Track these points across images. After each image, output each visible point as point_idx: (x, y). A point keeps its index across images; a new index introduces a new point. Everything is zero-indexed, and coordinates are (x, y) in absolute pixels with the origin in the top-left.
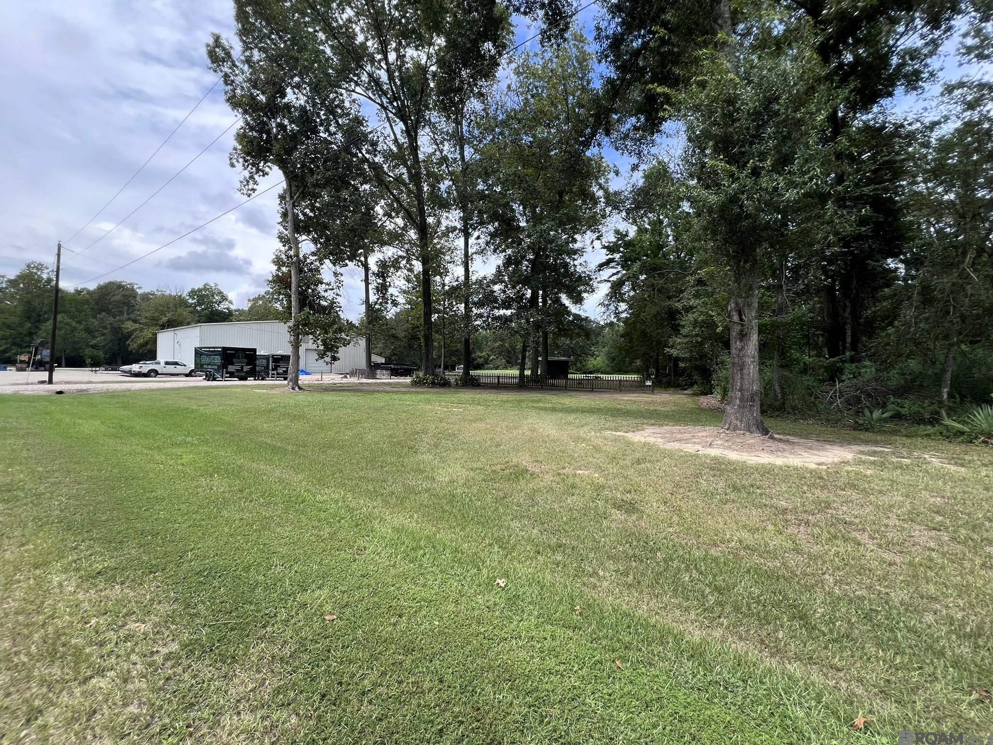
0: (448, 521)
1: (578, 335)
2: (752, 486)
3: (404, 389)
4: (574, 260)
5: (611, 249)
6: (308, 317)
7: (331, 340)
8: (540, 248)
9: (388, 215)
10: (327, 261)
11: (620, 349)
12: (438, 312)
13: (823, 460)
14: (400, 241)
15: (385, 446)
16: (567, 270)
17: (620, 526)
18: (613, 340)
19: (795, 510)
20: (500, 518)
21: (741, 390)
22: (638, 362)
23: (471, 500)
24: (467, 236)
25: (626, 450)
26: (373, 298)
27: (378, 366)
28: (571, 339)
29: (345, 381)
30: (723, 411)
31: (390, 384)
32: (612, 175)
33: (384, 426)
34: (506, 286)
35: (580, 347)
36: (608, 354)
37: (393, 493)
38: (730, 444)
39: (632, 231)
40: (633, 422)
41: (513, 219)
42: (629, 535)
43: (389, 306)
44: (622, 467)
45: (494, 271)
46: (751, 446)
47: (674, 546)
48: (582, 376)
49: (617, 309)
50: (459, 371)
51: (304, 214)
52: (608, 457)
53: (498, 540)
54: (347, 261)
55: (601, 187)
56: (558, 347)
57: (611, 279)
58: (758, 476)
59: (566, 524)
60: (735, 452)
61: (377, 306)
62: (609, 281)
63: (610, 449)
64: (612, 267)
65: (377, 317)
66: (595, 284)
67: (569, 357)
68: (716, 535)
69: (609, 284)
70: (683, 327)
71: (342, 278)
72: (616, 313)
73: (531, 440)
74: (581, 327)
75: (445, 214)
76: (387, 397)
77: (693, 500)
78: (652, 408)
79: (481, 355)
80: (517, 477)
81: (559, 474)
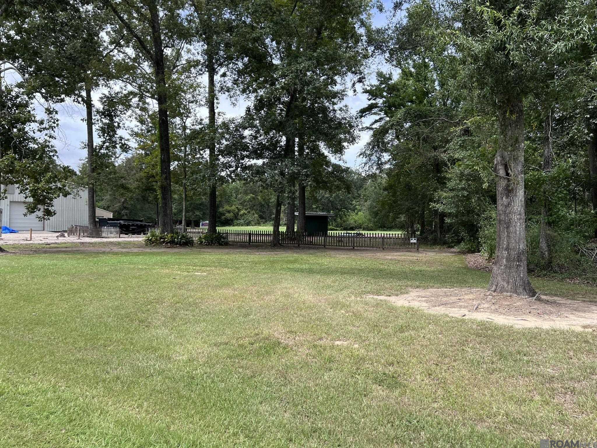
0: (185, 408)
1: (338, 188)
2: (519, 353)
3: (136, 250)
4: (334, 104)
5: (373, 93)
6: (12, 163)
7: (43, 191)
8: (295, 90)
9: (115, 42)
10: (38, 95)
11: (383, 204)
12: (178, 159)
13: (588, 322)
14: (131, 74)
15: (110, 319)
16: (326, 116)
17: (382, 404)
18: (376, 193)
19: (561, 378)
20: (247, 401)
21: (507, 249)
22: (403, 218)
23: (213, 382)
24: (212, 72)
25: (388, 317)
26: (97, 141)
27: (103, 222)
28: (330, 192)
29: (61, 240)
30: (490, 271)
31: (119, 244)
32: (374, 11)
33: (109, 294)
34: (258, 132)
35: (341, 200)
36: (371, 208)
37: (118, 378)
38: (497, 307)
39: (396, 75)
40: (396, 283)
41: (266, 54)
42: (391, 414)
43: (118, 150)
44: (384, 336)
45: (243, 114)
46: (518, 309)
47: (439, 424)
48: (343, 232)
49: (379, 159)
50: (204, 228)
51: (8, 37)
52: (368, 324)
53: (244, 428)
54: (63, 96)
55: (363, 24)
56: (316, 201)
57: (374, 126)
58: (525, 341)
59: (322, 404)
60: (502, 316)
61: (102, 151)
62: (372, 129)
63: (371, 314)
64: (375, 114)
65: (102, 163)
66: (356, 133)
67: (329, 211)
68: (483, 409)
69: (371, 132)
70: (449, 179)
71: (57, 117)
72: (378, 164)
73: (284, 308)
74: (341, 179)
75: (186, 46)
76: (114, 260)
77: (459, 371)
78: (417, 268)
79: (229, 208)
80: (267, 352)
81: (315, 346)
